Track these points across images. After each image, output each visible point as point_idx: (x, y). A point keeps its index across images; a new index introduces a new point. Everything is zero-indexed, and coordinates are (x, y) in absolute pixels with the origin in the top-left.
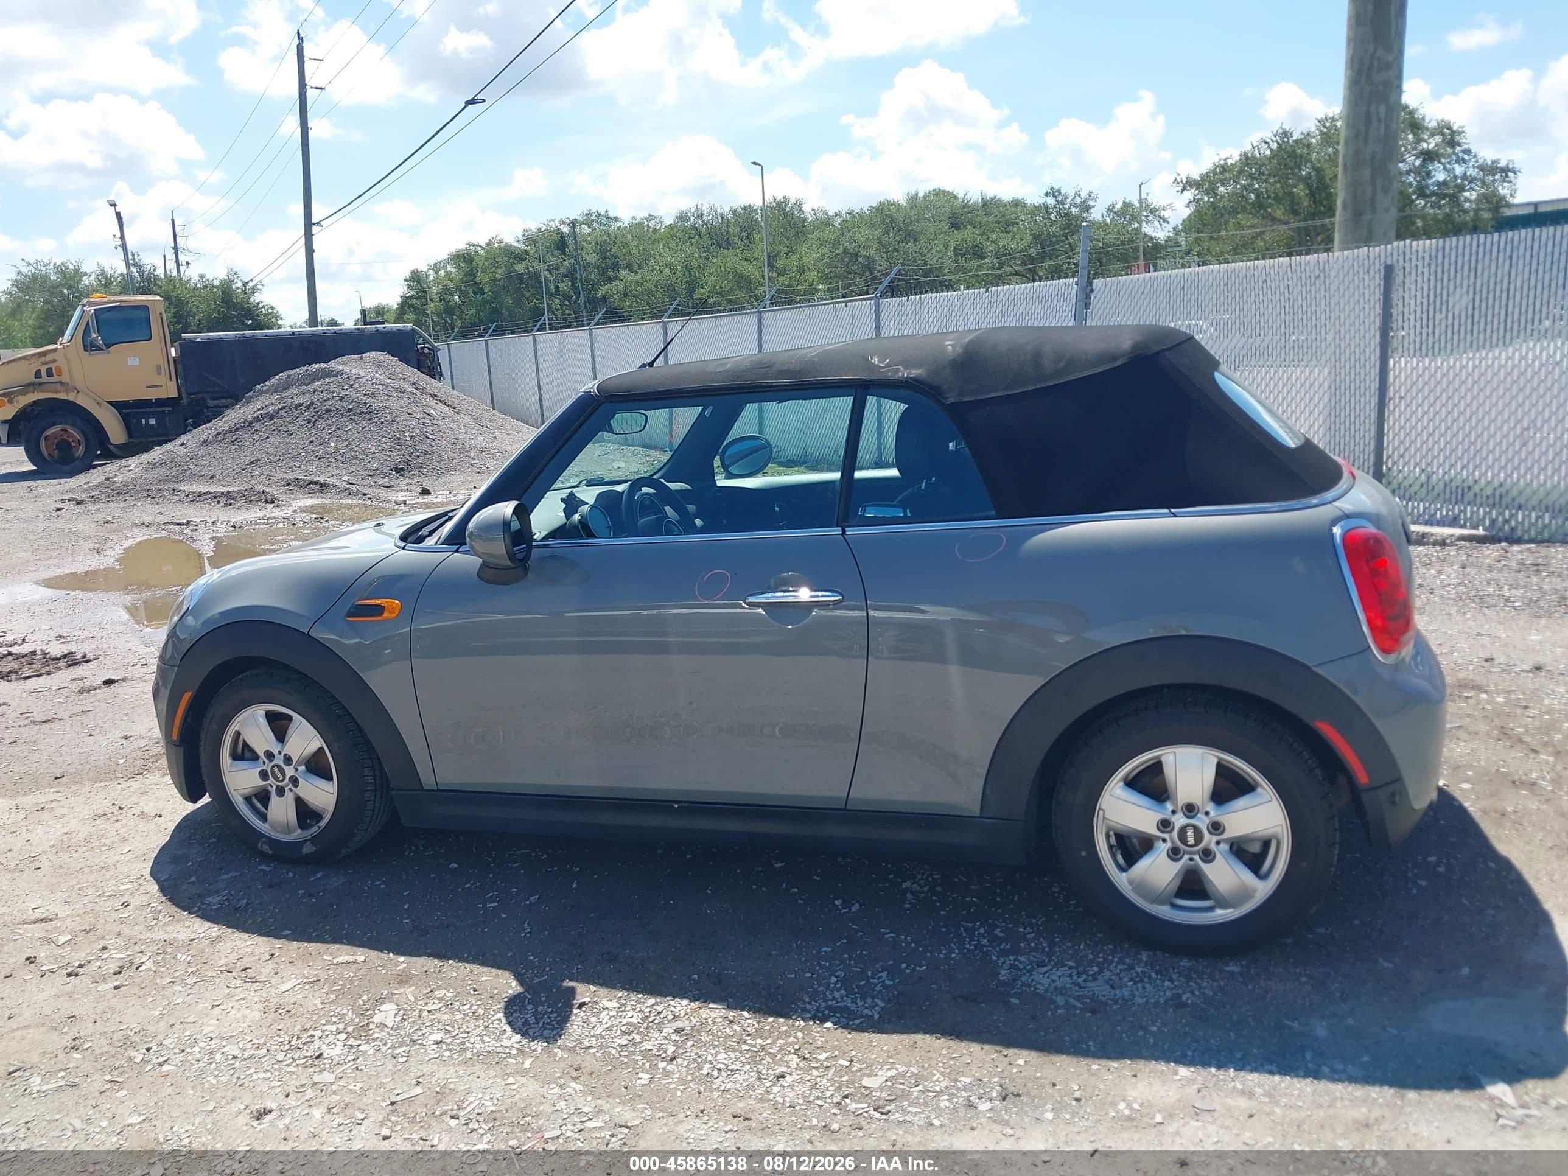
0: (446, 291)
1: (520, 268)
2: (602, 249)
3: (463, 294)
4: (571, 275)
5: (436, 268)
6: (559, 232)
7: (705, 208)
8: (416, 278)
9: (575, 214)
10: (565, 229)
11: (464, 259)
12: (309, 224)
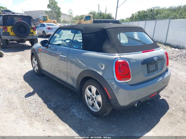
0: (136, 16)
1: (145, 14)
2: (157, 11)
3: (138, 17)
4: (152, 15)
5: (136, 13)
6: (152, 9)
7: (173, 6)
8: (133, 14)
9: (154, 7)
10: (153, 9)
11: (139, 12)
12: (117, 7)
